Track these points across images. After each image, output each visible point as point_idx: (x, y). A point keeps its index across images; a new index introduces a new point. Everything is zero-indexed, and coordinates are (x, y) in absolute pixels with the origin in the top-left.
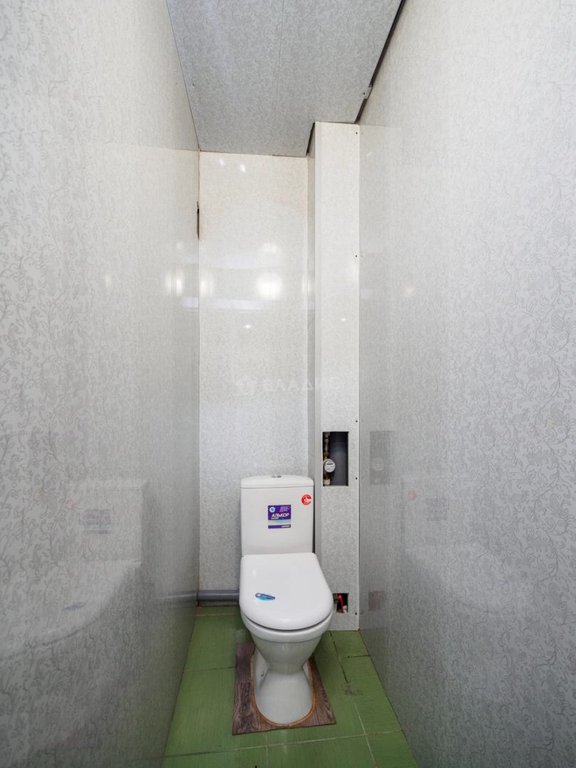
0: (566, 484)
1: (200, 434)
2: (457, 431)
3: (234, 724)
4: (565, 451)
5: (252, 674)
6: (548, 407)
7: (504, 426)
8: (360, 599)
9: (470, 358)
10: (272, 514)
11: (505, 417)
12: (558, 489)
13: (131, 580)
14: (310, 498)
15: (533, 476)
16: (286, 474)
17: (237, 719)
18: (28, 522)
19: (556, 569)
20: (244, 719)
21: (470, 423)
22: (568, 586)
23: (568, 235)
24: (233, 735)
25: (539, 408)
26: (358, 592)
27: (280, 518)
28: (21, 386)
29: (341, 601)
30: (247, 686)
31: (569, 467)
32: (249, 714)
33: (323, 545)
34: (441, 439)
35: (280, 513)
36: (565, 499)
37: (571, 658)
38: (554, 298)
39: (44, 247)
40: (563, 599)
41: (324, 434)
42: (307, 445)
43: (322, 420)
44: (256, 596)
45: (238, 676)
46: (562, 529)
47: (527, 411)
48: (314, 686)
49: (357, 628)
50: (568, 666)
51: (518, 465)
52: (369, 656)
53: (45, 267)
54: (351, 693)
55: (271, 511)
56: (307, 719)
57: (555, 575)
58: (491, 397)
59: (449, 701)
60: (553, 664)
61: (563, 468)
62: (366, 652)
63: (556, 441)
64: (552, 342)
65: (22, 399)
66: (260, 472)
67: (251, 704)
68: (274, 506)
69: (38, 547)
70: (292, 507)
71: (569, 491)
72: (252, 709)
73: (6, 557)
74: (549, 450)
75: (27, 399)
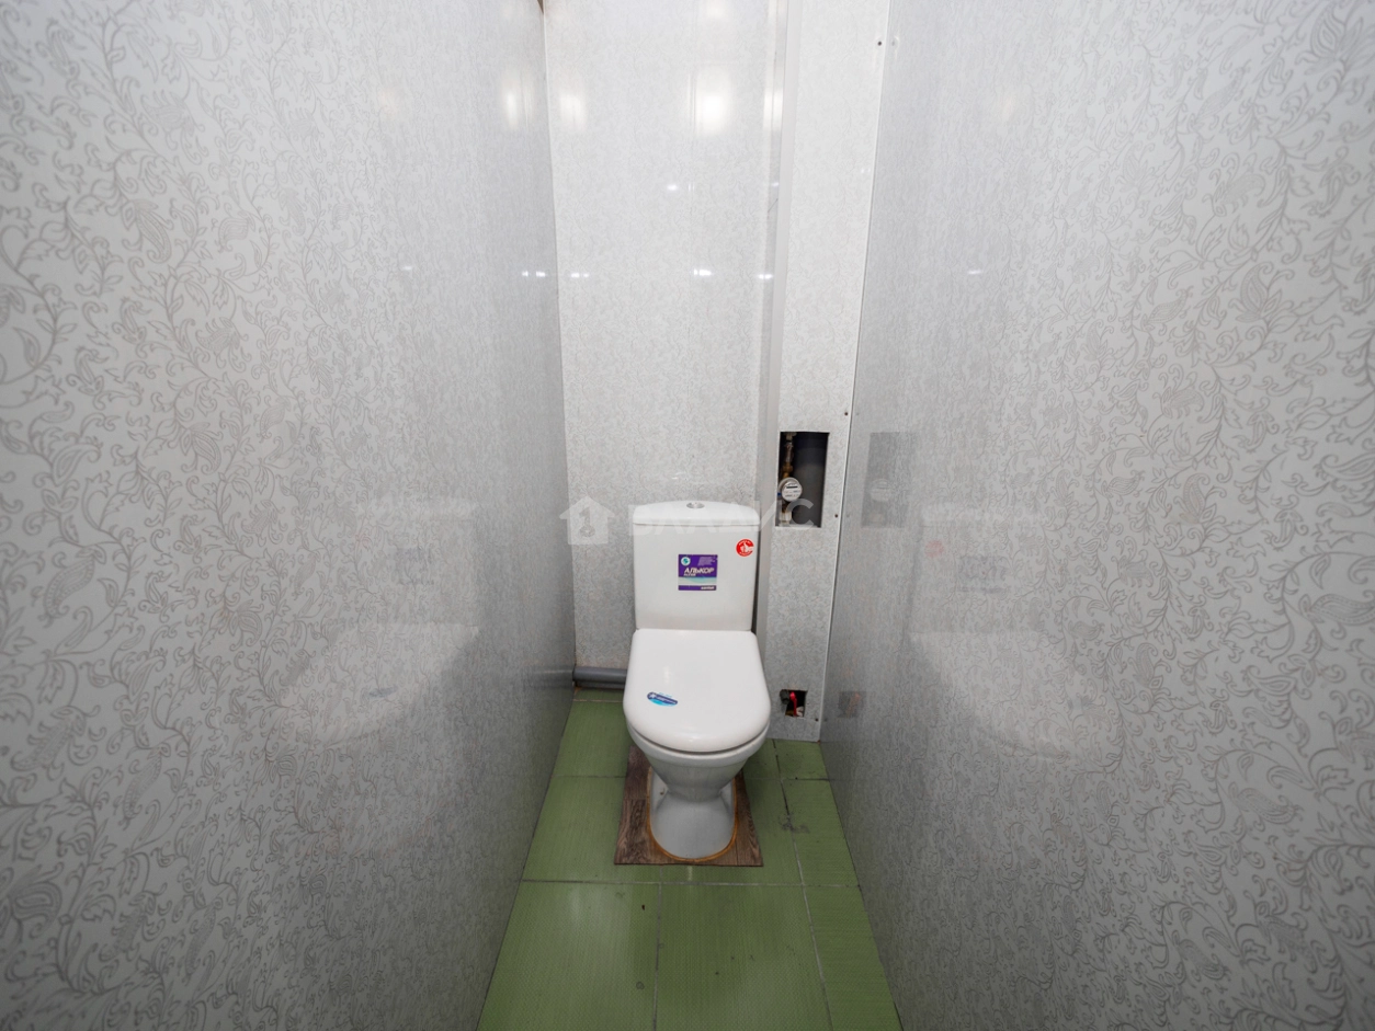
0: (1174, 635)
1: (567, 425)
2: (1008, 479)
3: (616, 853)
4: (1188, 575)
5: (648, 789)
6: (1182, 479)
7: (1092, 493)
8: (825, 701)
9: (1058, 337)
10: (685, 567)
11: (1098, 477)
12: (1156, 637)
13: (436, 689)
14: (750, 544)
15: (1118, 602)
16: (716, 499)
17: (623, 845)
18: (208, 664)
19: (1117, 763)
20: (632, 846)
21: (1032, 471)
22: (1128, 794)
23: (1344, 62)
24: (616, 864)
25: (1163, 477)
26: (823, 689)
27: (698, 575)
28: (135, 456)
29: (792, 701)
30: (640, 804)
31: (1187, 606)
32: (640, 840)
33: (769, 619)
34: (979, 486)
35: (699, 567)
36: (1164, 659)
37: (1104, 894)
38: (1262, 232)
39: (118, 159)
40: (1116, 811)
41: (783, 435)
42: (755, 449)
43: (780, 410)
44: (649, 697)
45: (628, 789)
46: (1145, 706)
47: (1140, 475)
48: (737, 813)
49: (816, 739)
50: (1097, 902)
51: (1099, 573)
52: (828, 780)
53: (131, 205)
54: (792, 829)
55: (683, 563)
56: (721, 856)
57: (1113, 772)
58: (1081, 428)
59: (923, 876)
60: (1077, 890)
61: (1176, 603)
62: (825, 775)
63: (1178, 551)
64: (1228, 341)
65: (143, 478)
66: (671, 495)
67: (643, 829)
68: (689, 556)
69: (238, 692)
70: (719, 560)
71: (1174, 648)
72: (644, 835)
73: (175, 724)
74: (1161, 563)
75: (154, 476)
